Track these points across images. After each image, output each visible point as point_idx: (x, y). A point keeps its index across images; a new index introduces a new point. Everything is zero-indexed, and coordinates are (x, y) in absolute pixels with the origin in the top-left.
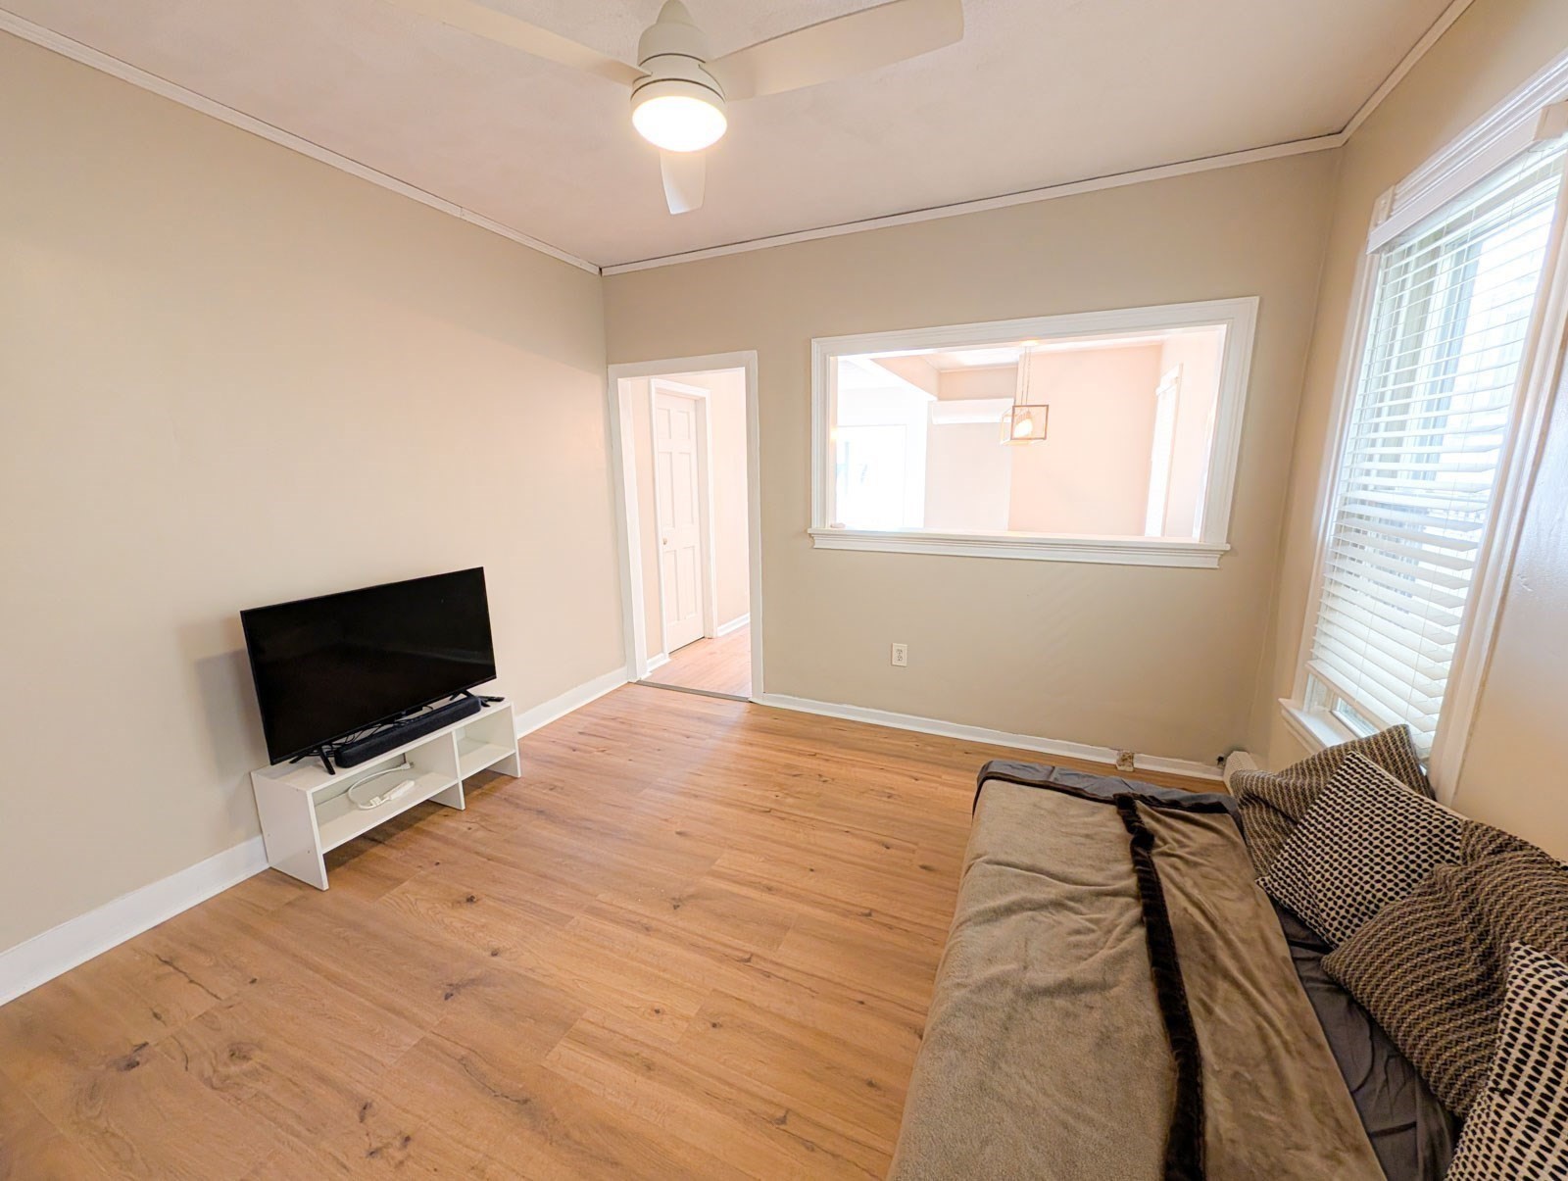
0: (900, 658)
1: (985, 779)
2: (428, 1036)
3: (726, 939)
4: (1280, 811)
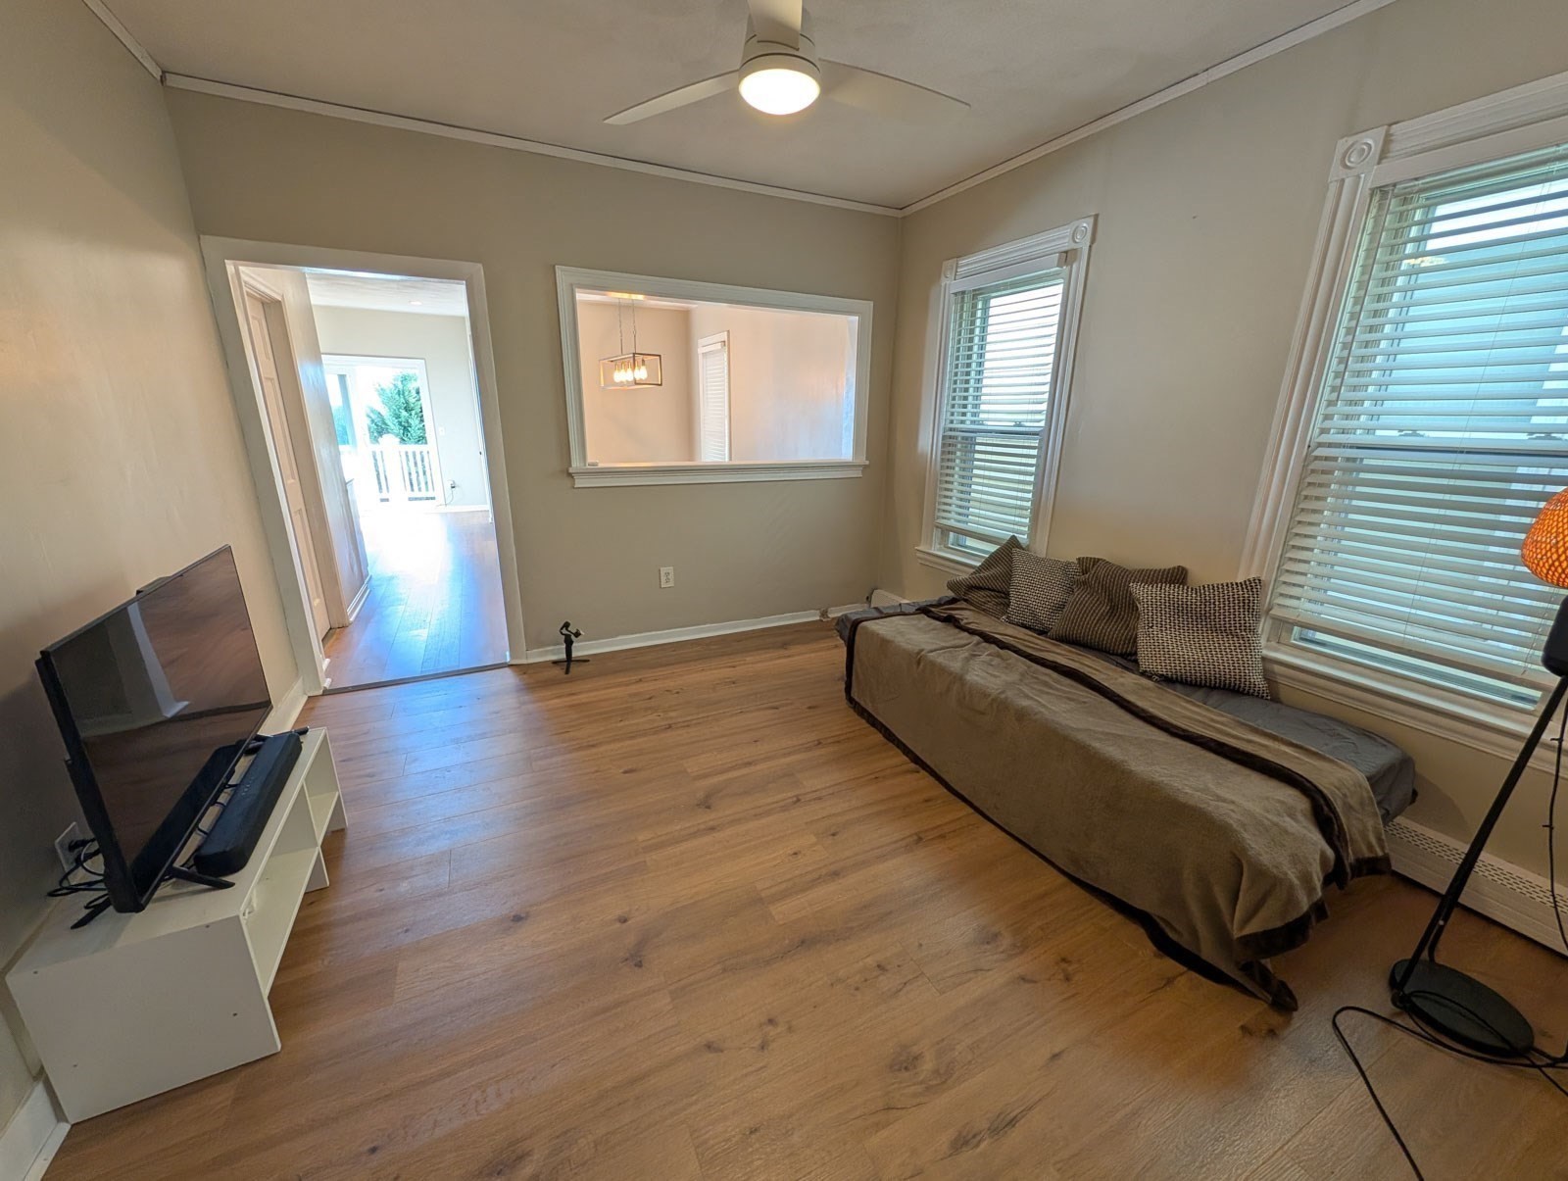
0: (668, 581)
1: (856, 624)
2: (672, 988)
3: (770, 800)
4: (989, 589)
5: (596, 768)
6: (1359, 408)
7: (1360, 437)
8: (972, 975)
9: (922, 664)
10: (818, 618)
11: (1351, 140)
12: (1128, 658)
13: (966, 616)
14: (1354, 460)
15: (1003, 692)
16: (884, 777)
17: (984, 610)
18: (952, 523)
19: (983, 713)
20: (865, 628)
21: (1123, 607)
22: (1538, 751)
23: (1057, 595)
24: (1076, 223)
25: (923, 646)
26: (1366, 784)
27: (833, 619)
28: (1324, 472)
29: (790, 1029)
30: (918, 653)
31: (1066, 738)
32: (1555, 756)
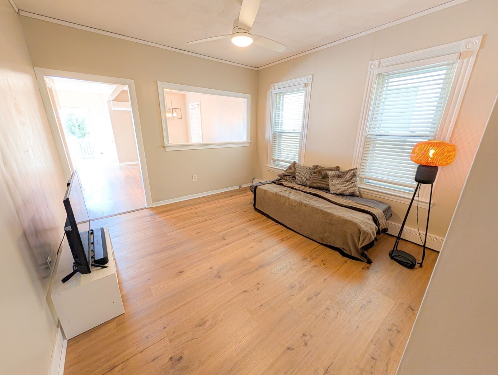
0: (195, 179)
1: (256, 187)
2: (230, 281)
3: (241, 236)
4: (290, 176)
5: (188, 233)
6: (376, 126)
7: (376, 133)
8: (303, 267)
9: (277, 196)
10: (239, 188)
11: (372, 62)
12: (327, 190)
13: (285, 183)
14: (375, 138)
15: (300, 200)
16: (269, 227)
17: (289, 181)
18: (276, 158)
19: (295, 206)
20: (259, 188)
21: (325, 177)
22: (414, 202)
23: (308, 176)
24: (308, 76)
25: (276, 191)
26: (382, 212)
27: (243, 188)
28: (369, 141)
29: (263, 285)
30: (276, 193)
31: (318, 209)
32: (417, 202)
